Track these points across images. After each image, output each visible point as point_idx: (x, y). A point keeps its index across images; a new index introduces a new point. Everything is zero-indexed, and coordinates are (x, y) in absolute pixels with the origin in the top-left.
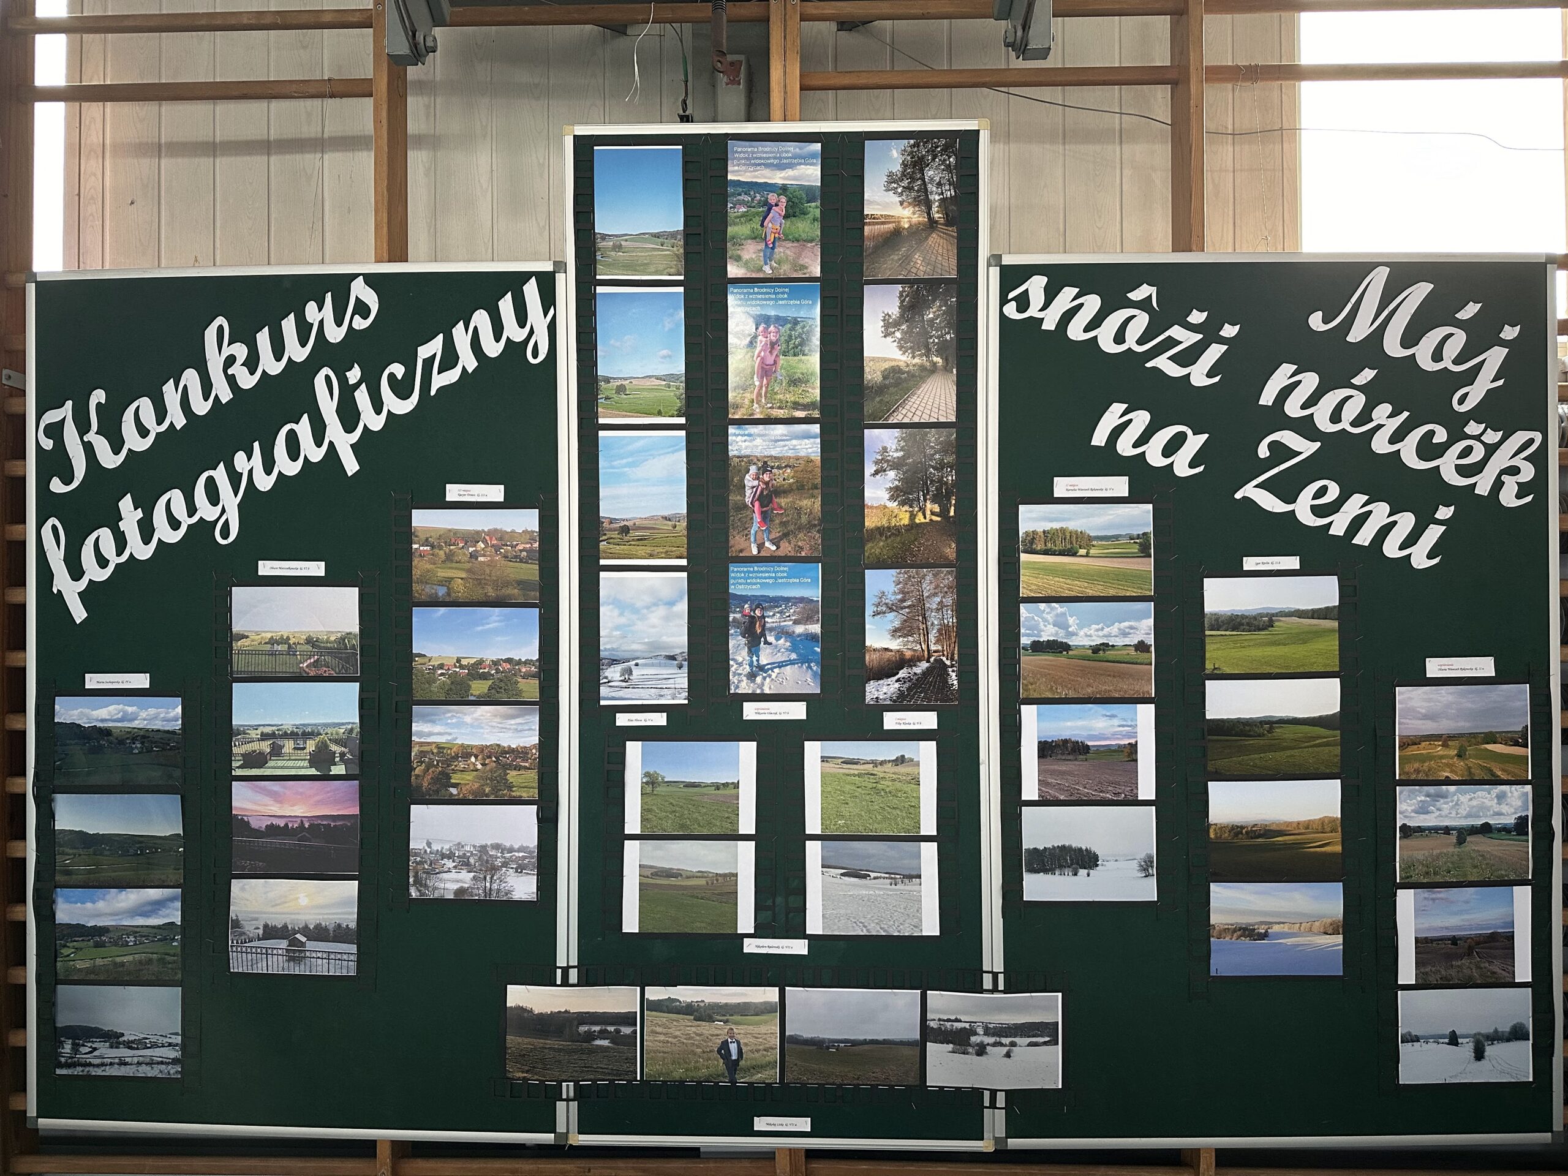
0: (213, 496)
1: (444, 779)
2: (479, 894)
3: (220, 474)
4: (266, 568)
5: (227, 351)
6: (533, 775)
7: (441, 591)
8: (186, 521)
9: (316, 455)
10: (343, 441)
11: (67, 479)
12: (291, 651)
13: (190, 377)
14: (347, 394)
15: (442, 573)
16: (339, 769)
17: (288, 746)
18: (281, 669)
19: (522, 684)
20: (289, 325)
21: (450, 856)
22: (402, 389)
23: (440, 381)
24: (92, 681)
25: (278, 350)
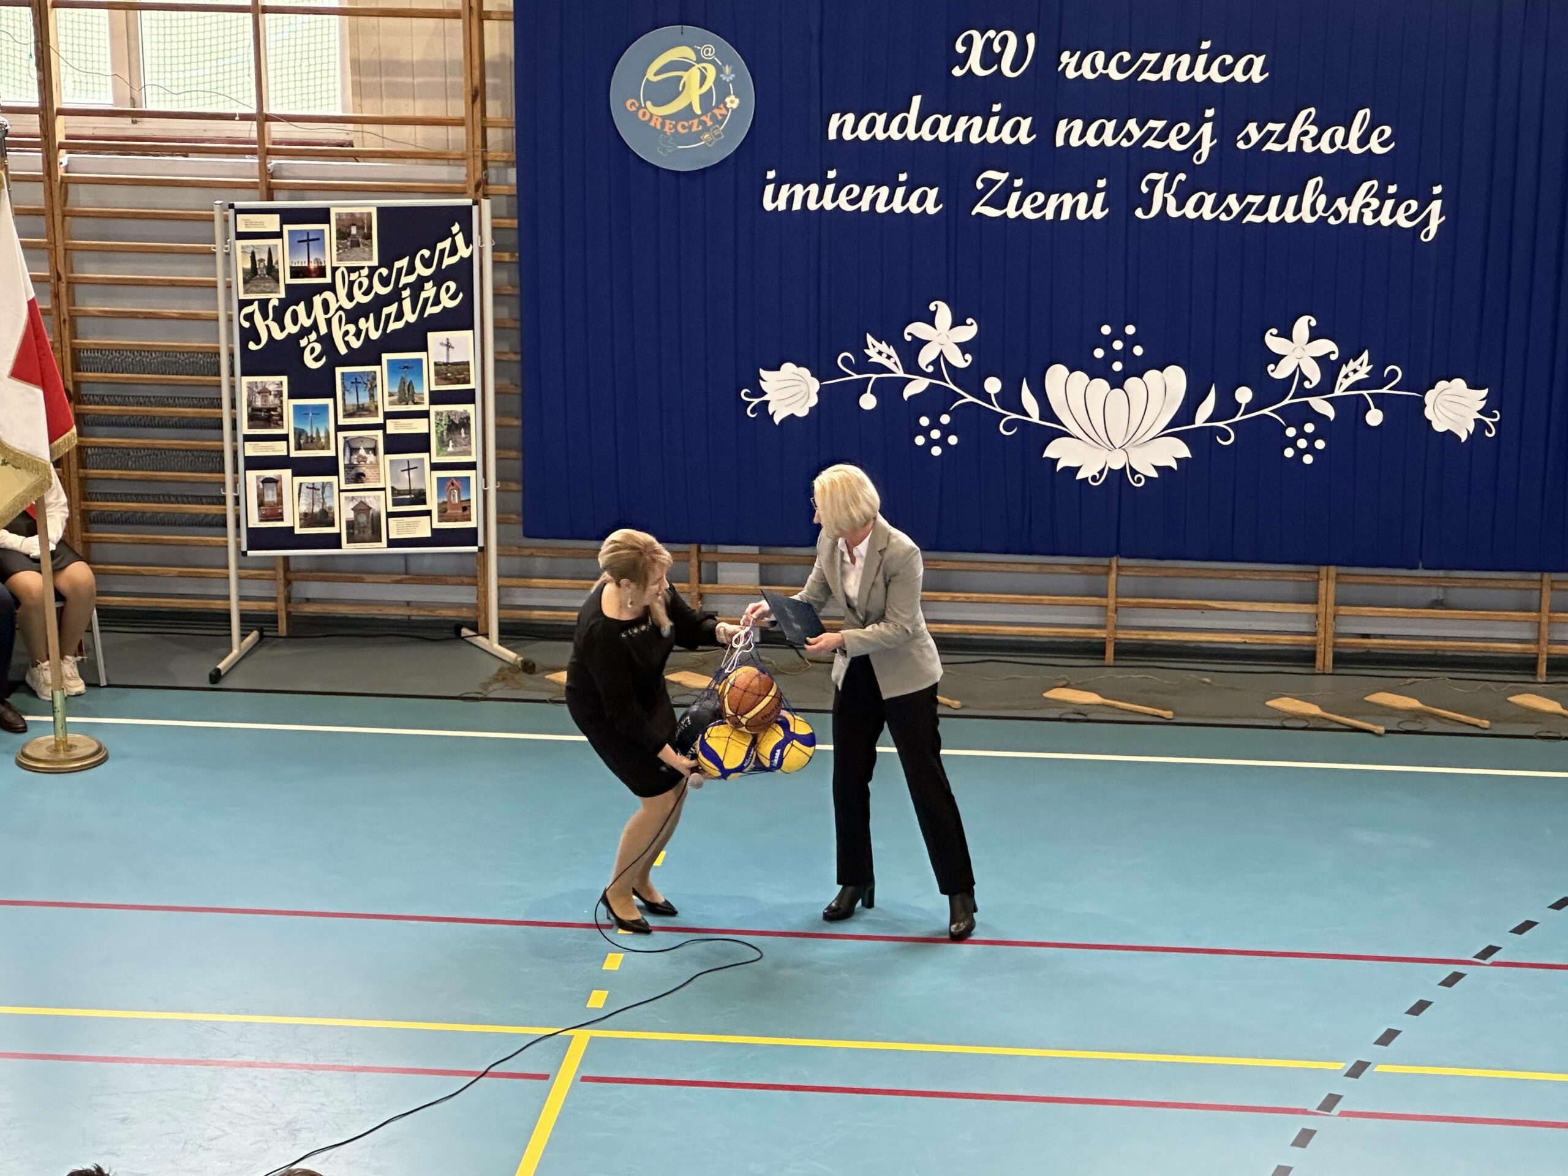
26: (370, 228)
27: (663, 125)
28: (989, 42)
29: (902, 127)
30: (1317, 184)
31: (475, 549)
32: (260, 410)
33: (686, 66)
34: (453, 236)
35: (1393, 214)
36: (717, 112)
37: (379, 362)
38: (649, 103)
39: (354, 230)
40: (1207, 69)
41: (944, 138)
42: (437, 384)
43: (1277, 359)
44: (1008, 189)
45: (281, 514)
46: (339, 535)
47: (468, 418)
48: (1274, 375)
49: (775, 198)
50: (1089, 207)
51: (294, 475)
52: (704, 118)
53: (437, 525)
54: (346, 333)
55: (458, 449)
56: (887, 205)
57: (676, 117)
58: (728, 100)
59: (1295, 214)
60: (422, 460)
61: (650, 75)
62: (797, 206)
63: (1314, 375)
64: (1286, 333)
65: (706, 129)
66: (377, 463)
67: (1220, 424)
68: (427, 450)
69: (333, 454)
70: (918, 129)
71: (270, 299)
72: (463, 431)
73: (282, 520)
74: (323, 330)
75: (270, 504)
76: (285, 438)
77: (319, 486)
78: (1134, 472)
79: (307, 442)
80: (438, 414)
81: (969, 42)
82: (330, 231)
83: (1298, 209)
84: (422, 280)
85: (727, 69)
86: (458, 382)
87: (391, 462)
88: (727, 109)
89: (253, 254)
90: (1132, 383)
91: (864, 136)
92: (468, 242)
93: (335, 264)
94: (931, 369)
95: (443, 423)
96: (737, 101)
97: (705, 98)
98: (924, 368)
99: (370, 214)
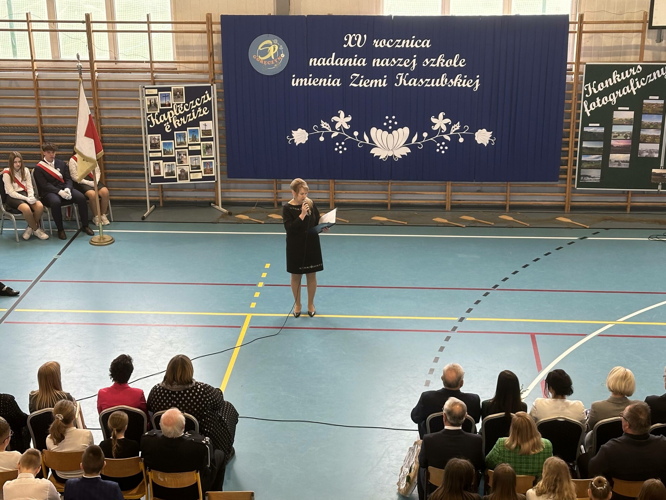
0: (612, 97)
1: (645, 140)
2: (649, 156)
3: (613, 94)
4: (619, 108)
5: (616, 76)
6: (659, 140)
7: (647, 112)
8: (607, 101)
9: (629, 92)
10: (634, 90)
11: (589, 95)
12: (623, 121)
13: (610, 80)
14: (635, 82)
15: (647, 109)
16: (629, 138)
17: (621, 135)
18: (620, 123)
19: (659, 126)
20: (627, 72)
21: (645, 151)
22: (644, 82)
23: (650, 81)
24: (590, 125)
25: (625, 76)
26: (183, 92)
27: (263, 62)
28: (354, 37)
29: (330, 62)
30: (445, 75)
31: (214, 181)
32: (153, 144)
33: (270, 46)
34: (206, 94)
35: (466, 84)
36: (278, 58)
37: (186, 130)
38: (259, 56)
39: (178, 93)
40: (414, 44)
41: (342, 65)
42: (202, 136)
43: (434, 124)
44: (359, 78)
45: (160, 173)
46: (176, 178)
47: (212, 145)
48: (433, 129)
49: (295, 83)
50: (382, 83)
51: (163, 162)
52: (275, 60)
53: (203, 175)
54: (177, 122)
55: (209, 154)
56: (326, 84)
57: (267, 60)
58: (281, 55)
59: (439, 84)
60: (199, 157)
61: (260, 48)
62: (301, 85)
63: (444, 128)
64: (437, 117)
65: (275, 63)
66: (187, 158)
67: (419, 143)
68: (201, 154)
69: (174, 156)
70: (334, 62)
71: (155, 113)
72: (210, 149)
73: (160, 174)
74: (170, 121)
75: (157, 170)
76: (161, 151)
77: (171, 165)
78: (395, 157)
79: (167, 153)
80: (203, 144)
81: (348, 38)
82: (171, 94)
83: (439, 83)
84: (197, 107)
85: (281, 46)
86: (209, 135)
87: (191, 158)
88: (281, 58)
89: (150, 100)
90: (394, 132)
91: (320, 65)
92: (210, 96)
93: (173, 103)
94: (339, 129)
95: (205, 147)
96: (284, 55)
97: (275, 55)
98: (337, 129)
99: (183, 89)
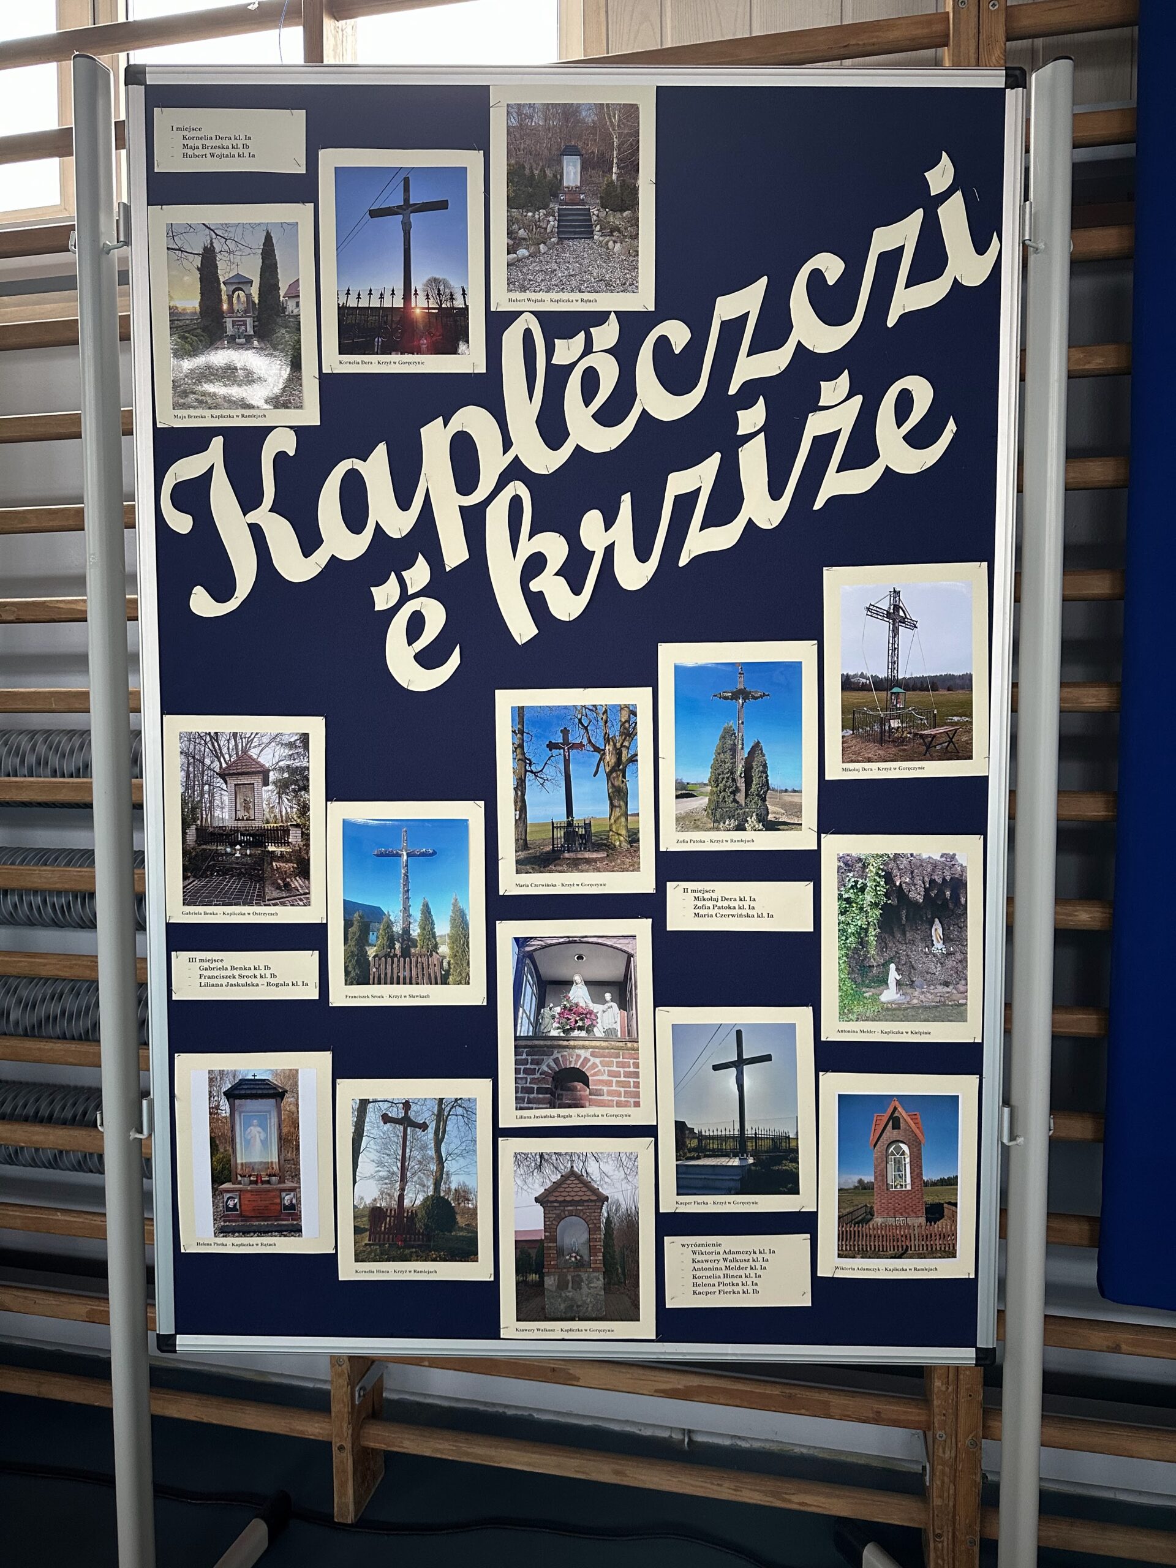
26: (631, 167)
31: (966, 1355)
32: (226, 836)
34: (932, 204)
37: (648, 677)
39: (572, 173)
42: (849, 755)
45: (293, 1210)
46: (492, 1288)
47: (959, 885)
51: (339, 1072)
53: (831, 1265)
54: (535, 564)
55: (917, 997)
66: (631, 1035)
68: (810, 996)
72: (937, 930)
74: (454, 552)
75: (259, 1177)
76: (313, 937)
79: (387, 955)
80: (847, 864)
82: (485, 176)
84: (812, 368)
86: (928, 751)
89: (209, 258)
92: (983, 236)
93: (502, 302)
95: (869, 897)
99: (631, 112)
